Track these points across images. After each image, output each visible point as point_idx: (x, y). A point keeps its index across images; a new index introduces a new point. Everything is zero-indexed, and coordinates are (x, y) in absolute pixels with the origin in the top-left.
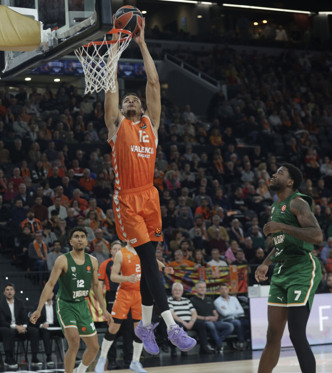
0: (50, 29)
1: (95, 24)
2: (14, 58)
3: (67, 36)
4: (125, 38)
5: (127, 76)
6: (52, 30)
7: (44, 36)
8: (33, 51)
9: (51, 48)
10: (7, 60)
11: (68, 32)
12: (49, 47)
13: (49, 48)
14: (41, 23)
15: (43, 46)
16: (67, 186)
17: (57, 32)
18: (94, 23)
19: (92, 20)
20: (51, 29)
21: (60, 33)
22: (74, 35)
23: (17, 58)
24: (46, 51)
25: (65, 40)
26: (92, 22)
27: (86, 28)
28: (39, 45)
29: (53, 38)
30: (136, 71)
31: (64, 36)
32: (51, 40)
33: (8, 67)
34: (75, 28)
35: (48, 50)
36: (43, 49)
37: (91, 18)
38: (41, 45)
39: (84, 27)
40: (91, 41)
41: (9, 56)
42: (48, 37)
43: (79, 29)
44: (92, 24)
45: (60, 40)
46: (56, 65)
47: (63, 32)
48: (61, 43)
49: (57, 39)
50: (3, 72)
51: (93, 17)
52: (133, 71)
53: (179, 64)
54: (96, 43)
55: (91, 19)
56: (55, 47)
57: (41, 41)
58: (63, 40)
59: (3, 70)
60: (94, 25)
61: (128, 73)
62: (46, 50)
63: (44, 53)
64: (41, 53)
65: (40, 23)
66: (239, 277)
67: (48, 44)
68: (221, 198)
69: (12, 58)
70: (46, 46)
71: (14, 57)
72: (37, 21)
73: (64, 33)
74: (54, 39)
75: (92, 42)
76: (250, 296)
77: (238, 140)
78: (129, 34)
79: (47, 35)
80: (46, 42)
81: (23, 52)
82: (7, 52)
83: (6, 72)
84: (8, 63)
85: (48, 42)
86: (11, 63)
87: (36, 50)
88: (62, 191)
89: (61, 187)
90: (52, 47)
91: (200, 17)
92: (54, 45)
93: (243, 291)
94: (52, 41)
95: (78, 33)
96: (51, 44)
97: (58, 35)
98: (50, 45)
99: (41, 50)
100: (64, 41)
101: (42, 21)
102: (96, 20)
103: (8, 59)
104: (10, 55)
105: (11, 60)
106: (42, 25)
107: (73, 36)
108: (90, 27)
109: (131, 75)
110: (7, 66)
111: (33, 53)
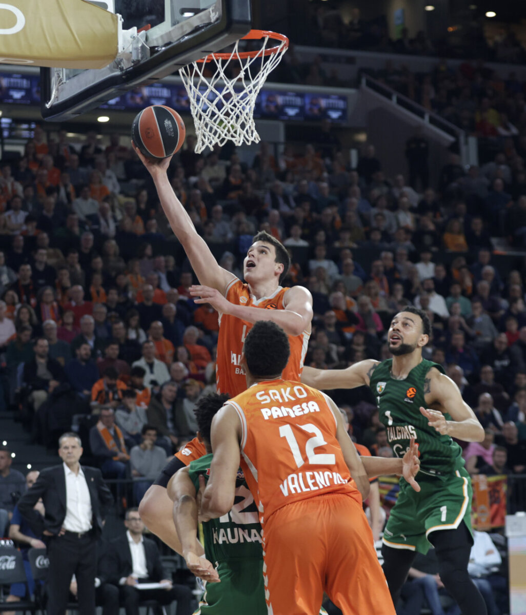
0: (135, 28)
1: (219, 21)
2: (68, 81)
3: (166, 41)
4: (275, 48)
5: (290, 117)
6: (139, 31)
7: (124, 41)
8: (105, 68)
9: (136, 63)
10: (56, 85)
11: (169, 34)
12: (133, 62)
13: (132, 64)
14: (119, 16)
15: (122, 60)
16: (172, 320)
17: (149, 34)
18: (217, 19)
19: (214, 13)
20: (138, 29)
21: (154, 37)
22: (179, 39)
23: (75, 80)
24: (127, 69)
25: (163, 48)
26: (214, 17)
27: (202, 27)
28: (115, 58)
29: (140, 45)
30: (308, 107)
31: (161, 43)
32: (136, 49)
33: (57, 97)
34: (182, 27)
35: (131, 67)
36: (122, 65)
37: (211, 10)
38: (118, 57)
39: (198, 26)
40: (211, 52)
41: (59, 77)
42: (132, 43)
43: (189, 30)
44: (213, 21)
45: (153, 50)
46: (157, 95)
47: (160, 34)
48: (156, 55)
49: (149, 48)
50: (48, 106)
51: (215, 7)
52: (302, 108)
53: (389, 96)
54: (221, 57)
55: (211, 12)
56: (145, 61)
57: (117, 49)
58: (160, 49)
59: (47, 103)
60: (216, 23)
61: (292, 112)
62: (128, 67)
63: (124, 72)
64: (118, 73)
65: (117, 17)
66: (491, 497)
67: (132, 56)
68: (461, 350)
69: (64, 81)
70: (128, 60)
71: (68, 78)
72: (112, 13)
73: (162, 37)
74: (143, 47)
75: (213, 54)
76: (509, 533)
77: (494, 241)
78: (283, 41)
79: (131, 40)
80: (128, 52)
81: (87, 70)
82: (55, 69)
83: (52, 107)
84: (57, 90)
85: (131, 53)
86: (62, 90)
87: (108, 66)
88: (161, 331)
89: (160, 324)
90: (139, 61)
91: (430, 8)
92: (142, 58)
93: (497, 524)
94: (140, 51)
95: (186, 38)
96: (138, 56)
97: (150, 39)
98: (134, 58)
99: (117, 67)
100: (160, 52)
101: (120, 14)
102: (221, 13)
103: (58, 83)
104: (61, 75)
105: (63, 83)
106: (121, 20)
107: (177, 42)
108: (209, 26)
109: (297, 115)
110: (55, 95)
111: (105, 72)
